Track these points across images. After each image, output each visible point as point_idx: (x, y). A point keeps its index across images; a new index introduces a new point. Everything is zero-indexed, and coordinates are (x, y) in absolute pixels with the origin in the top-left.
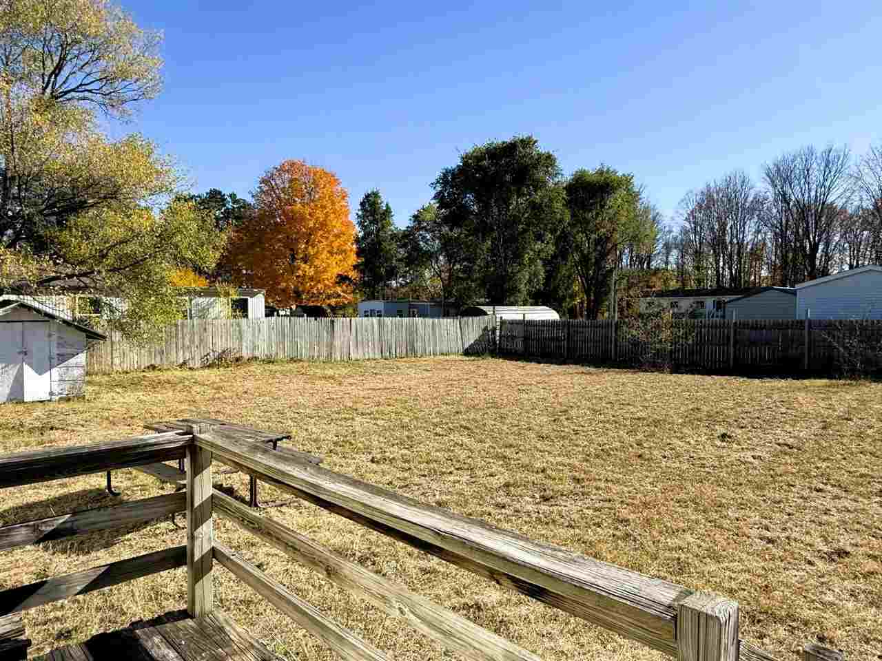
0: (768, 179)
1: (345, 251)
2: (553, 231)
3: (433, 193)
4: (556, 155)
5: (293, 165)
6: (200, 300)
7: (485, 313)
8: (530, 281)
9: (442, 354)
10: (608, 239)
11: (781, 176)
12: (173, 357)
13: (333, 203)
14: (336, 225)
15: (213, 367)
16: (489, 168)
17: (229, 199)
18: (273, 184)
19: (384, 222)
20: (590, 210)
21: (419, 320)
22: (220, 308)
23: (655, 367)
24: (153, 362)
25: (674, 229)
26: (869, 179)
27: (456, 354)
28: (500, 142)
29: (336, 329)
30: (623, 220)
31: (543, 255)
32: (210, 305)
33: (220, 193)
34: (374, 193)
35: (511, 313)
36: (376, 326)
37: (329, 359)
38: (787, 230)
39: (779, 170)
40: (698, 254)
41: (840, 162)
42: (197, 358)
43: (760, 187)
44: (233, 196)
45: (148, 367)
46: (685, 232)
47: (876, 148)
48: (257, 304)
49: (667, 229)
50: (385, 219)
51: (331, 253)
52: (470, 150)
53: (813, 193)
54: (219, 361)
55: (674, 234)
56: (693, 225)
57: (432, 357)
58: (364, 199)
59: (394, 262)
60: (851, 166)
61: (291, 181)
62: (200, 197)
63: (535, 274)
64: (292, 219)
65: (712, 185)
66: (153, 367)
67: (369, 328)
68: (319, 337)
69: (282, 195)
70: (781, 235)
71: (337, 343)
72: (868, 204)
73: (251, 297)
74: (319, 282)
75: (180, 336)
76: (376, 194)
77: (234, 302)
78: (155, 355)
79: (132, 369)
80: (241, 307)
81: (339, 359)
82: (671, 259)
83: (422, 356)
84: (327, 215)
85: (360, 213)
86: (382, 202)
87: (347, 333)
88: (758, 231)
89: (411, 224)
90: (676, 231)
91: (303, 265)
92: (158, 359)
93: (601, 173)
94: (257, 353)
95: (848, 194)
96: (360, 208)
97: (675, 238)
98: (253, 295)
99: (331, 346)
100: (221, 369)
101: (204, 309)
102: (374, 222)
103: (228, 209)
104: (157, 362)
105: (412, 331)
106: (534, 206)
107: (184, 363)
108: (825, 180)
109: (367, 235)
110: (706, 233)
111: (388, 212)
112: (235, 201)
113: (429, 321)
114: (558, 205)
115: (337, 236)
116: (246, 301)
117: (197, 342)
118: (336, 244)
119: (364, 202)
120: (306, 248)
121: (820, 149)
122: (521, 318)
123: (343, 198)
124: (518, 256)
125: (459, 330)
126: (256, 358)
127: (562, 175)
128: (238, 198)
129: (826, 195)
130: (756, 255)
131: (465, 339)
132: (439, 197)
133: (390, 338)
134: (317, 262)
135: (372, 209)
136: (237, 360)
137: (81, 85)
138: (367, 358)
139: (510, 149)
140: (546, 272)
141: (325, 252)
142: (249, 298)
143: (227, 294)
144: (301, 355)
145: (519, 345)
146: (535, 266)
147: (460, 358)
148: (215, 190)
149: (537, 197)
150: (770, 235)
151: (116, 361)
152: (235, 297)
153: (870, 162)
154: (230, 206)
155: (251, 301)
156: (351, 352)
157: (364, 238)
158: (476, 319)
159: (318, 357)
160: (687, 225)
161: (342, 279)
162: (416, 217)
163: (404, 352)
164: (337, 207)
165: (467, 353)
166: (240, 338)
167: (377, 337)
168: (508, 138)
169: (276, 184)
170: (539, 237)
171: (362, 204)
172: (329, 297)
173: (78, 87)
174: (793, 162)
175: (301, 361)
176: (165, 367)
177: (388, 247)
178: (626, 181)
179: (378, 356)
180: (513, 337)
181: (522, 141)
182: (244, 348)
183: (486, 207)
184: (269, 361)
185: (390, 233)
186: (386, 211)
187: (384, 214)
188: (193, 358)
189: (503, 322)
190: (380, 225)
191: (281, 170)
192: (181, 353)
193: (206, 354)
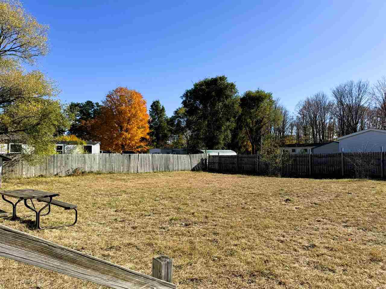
0: (334, 95)
1: (145, 127)
2: (234, 117)
3: (182, 100)
4: (235, 84)
5: (121, 89)
6: (69, 146)
7: (203, 152)
8: (224, 139)
9: (182, 170)
10: (261, 121)
11: (340, 94)
12: (52, 171)
13: (139, 106)
14: (141, 115)
15: (71, 176)
16: (205, 89)
17: (95, 105)
18: (113, 97)
19: (161, 114)
20: (253, 109)
21: (171, 155)
22: (78, 150)
23: (274, 174)
24: (42, 174)
25: (294, 118)
26: (378, 95)
27: (188, 170)
28: (210, 78)
29: (131, 159)
30: (268, 113)
31: (230, 128)
32: (74, 148)
33: (91, 102)
34: (157, 101)
35: (214, 153)
36: (150, 158)
37: (128, 173)
38: (343, 117)
39: (339, 91)
40: (305, 128)
41: (365, 87)
42: (63, 172)
43: (331, 99)
44: (97, 104)
45: (39, 176)
46: (298, 118)
47: (380, 81)
48: (96, 148)
49: (291, 118)
50: (161, 113)
51: (139, 128)
52: (197, 82)
53: (354, 101)
54: (75, 173)
55: (294, 120)
56: (302, 116)
57: (177, 172)
58: (152, 104)
59: (166, 131)
60: (370, 90)
61: (121, 96)
62: (82, 104)
63: (227, 136)
64: (120, 113)
65: (310, 98)
66: (42, 176)
67: (147, 159)
68: (123, 162)
69: (117, 102)
70: (341, 119)
71: (132, 165)
72: (378, 106)
73: (94, 145)
74: (133, 140)
75: (56, 161)
76: (158, 102)
77: (85, 147)
78: (43, 171)
79: (32, 176)
80: (88, 149)
81: (132, 172)
82: (294, 131)
83: (172, 171)
84: (136, 112)
85: (151, 110)
86: (161, 105)
87: (136, 161)
88: (331, 118)
89: (173, 115)
90: (295, 118)
91: (125, 133)
92: (45, 172)
93: (258, 92)
94: (93, 170)
95: (370, 101)
96: (151, 108)
97: (295, 121)
98: (94, 144)
99: (129, 167)
100: (74, 177)
101: (71, 150)
102: (157, 114)
103: (95, 109)
104: (44, 174)
105: (167, 160)
106: (225, 106)
107: (57, 174)
108: (359, 95)
109: (154, 119)
110: (308, 119)
111: (163, 109)
112: (98, 106)
113: (176, 156)
114: (236, 106)
115: (141, 121)
116: (91, 147)
117: (64, 165)
118: (140, 124)
119: (152, 105)
120: (127, 126)
121: (356, 82)
122: (217, 154)
123: (144, 104)
124: (219, 128)
125: (189, 160)
126: (92, 172)
127: (238, 92)
128: (99, 104)
129: (360, 102)
130: (331, 129)
131: (192, 164)
132: (184, 103)
133: (157, 163)
134: (132, 132)
135: (156, 108)
136: (83, 173)
137: (11, 48)
138: (146, 172)
139: (214, 81)
140: (232, 135)
141: (136, 127)
142: (92, 145)
143: (81, 144)
144: (114, 171)
145: (216, 166)
146: (227, 132)
147: (189, 172)
148: (89, 101)
149: (227, 102)
150: (336, 120)
151: (24, 173)
152: (86, 145)
153: (378, 87)
154: (96, 108)
155: (93, 147)
156: (139, 169)
157: (152, 121)
158: (197, 155)
159: (123, 171)
160: (300, 116)
161: (143, 139)
162: (176, 112)
163: (164, 169)
164: (142, 108)
165: (193, 170)
166: (85, 163)
167: (151, 163)
168: (214, 77)
169: (114, 98)
170: (228, 120)
171: (152, 106)
172: (137, 148)
173: (10, 49)
174: (344, 87)
175: (114, 173)
176: (48, 176)
177: (163, 125)
178: (269, 96)
179: (151, 171)
180: (214, 163)
181: (220, 78)
182: (86, 167)
183: (205, 107)
184: (99, 173)
185: (164, 119)
186: (162, 109)
187: (161, 110)
188: (61, 172)
189: (209, 156)
190: (159, 116)
191: (116, 91)
192: (55, 170)
193: (68, 170)
